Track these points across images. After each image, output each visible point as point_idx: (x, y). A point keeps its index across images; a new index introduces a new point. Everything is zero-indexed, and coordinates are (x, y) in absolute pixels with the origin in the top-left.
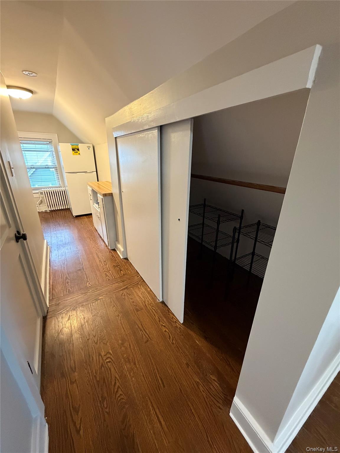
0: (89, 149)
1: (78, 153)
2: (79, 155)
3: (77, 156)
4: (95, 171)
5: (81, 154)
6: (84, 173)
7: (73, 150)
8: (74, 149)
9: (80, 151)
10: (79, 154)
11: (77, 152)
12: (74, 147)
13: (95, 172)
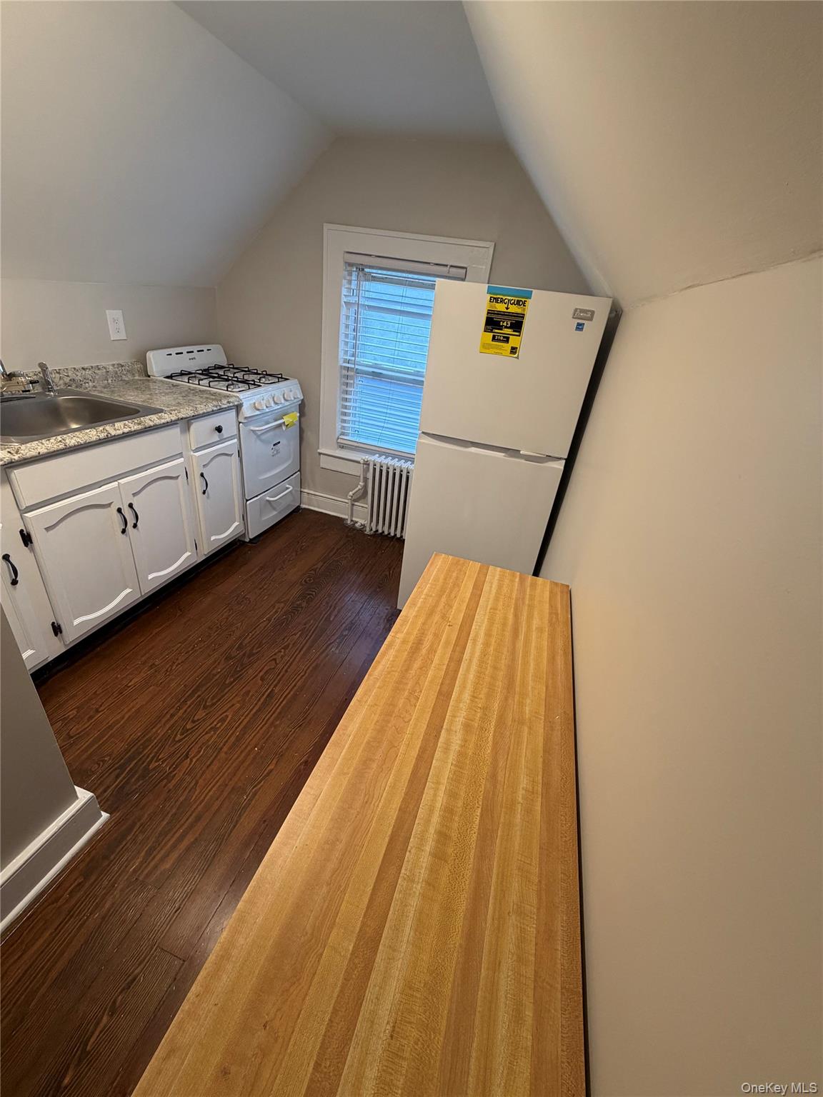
0: (580, 327)
1: (508, 347)
2: (511, 359)
3: (499, 360)
4: (560, 459)
5: (521, 352)
6: (501, 455)
7: (492, 323)
8: (496, 318)
9: (524, 340)
10: (514, 350)
11: (507, 340)
12: (501, 307)
13: (560, 466)
